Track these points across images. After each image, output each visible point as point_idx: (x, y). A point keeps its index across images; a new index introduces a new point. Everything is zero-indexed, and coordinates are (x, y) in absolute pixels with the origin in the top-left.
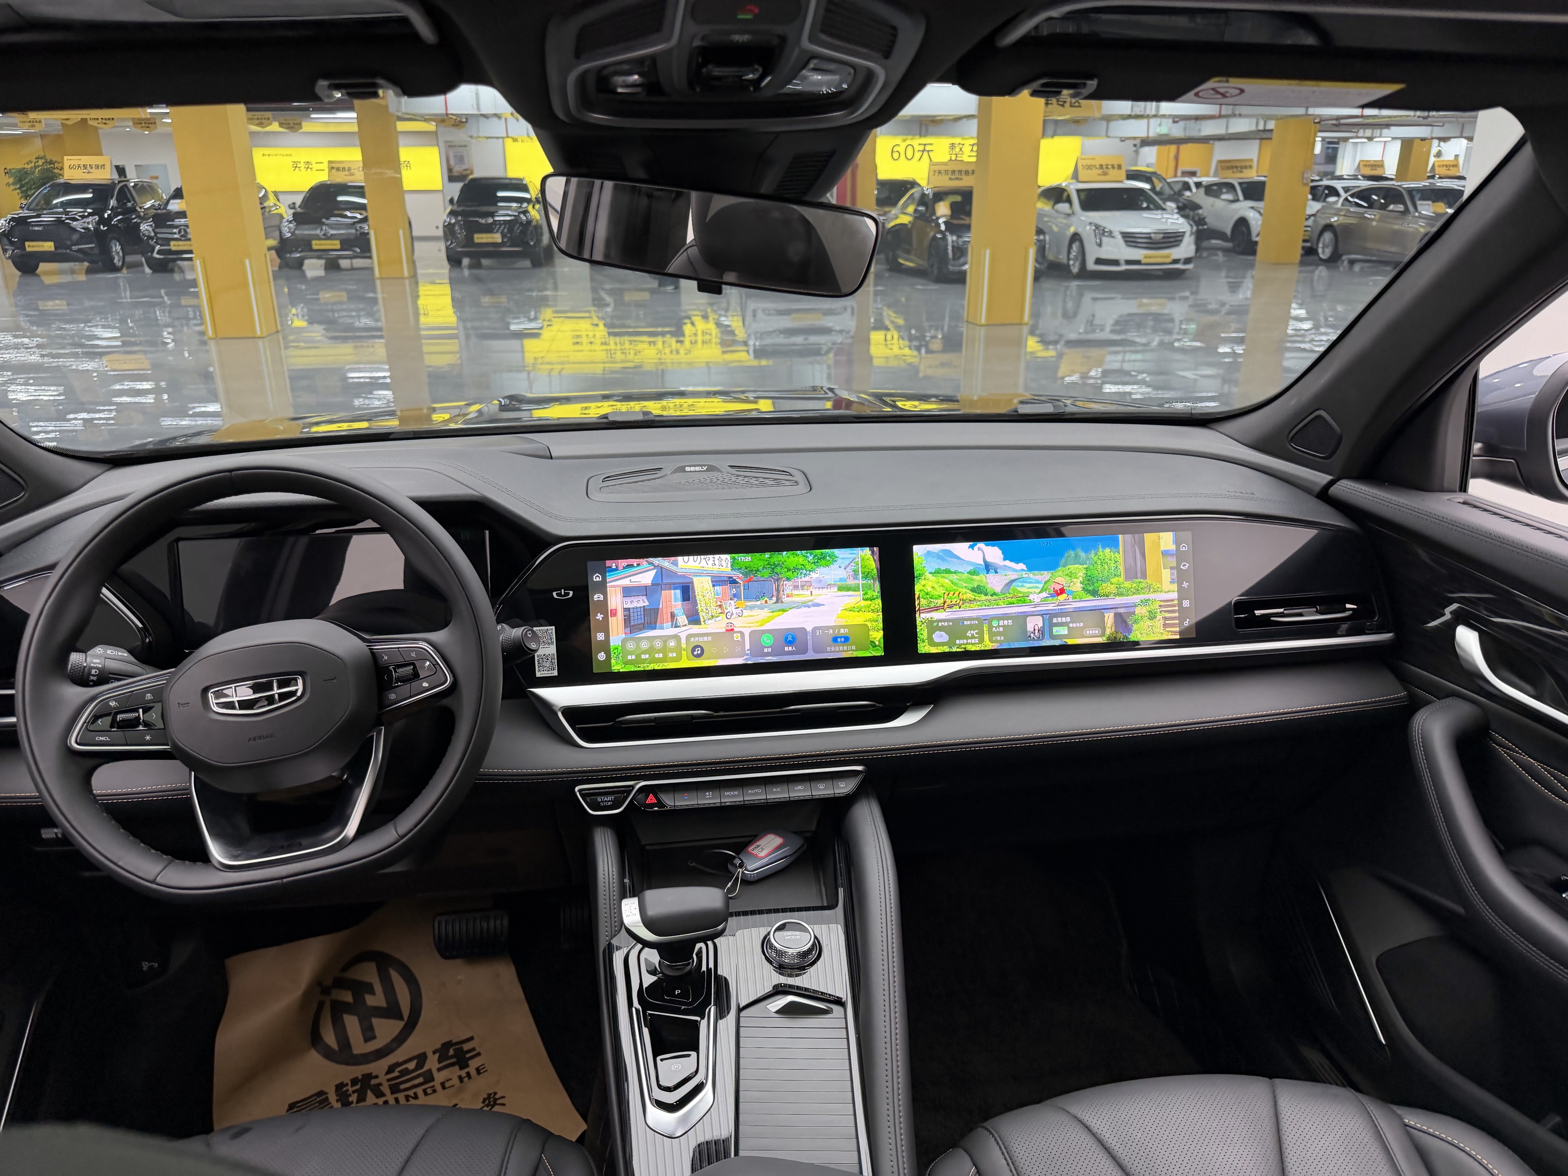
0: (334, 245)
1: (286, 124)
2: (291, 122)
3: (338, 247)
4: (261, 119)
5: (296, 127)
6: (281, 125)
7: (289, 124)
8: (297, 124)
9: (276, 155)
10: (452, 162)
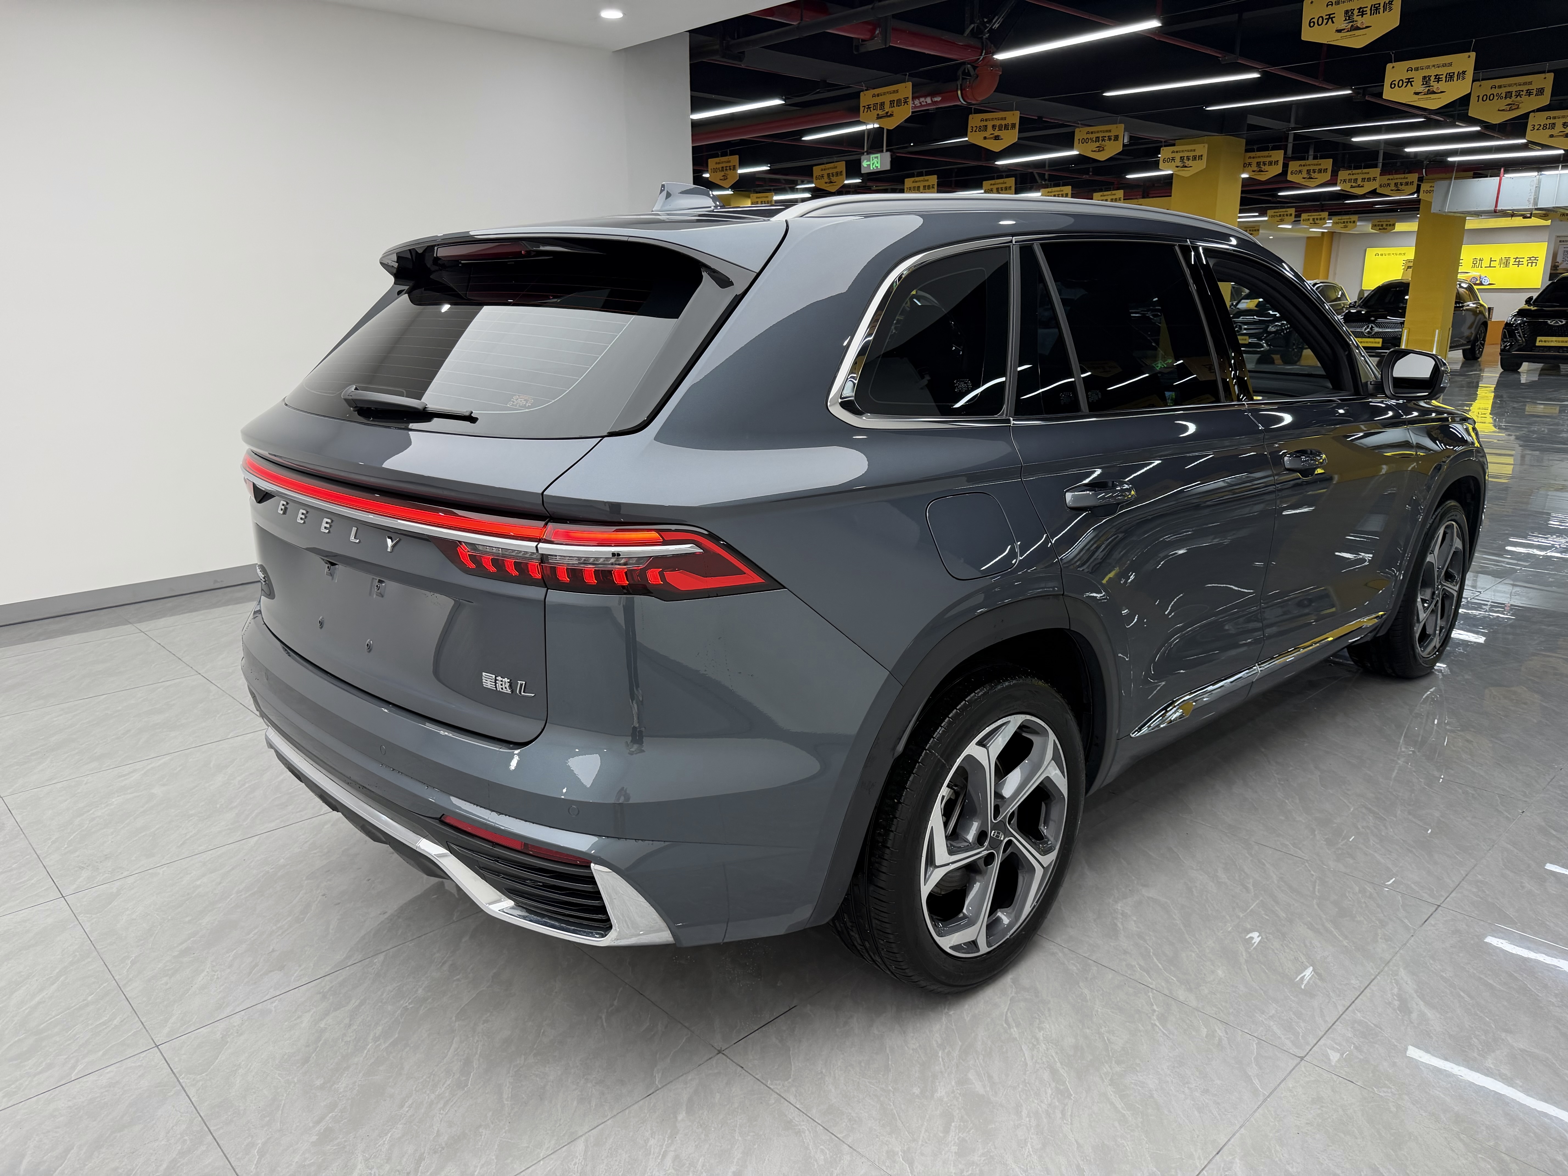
0: (1375, 343)
1: (1379, 225)
2: (1384, 224)
3: (1380, 345)
4: (1347, 222)
5: (1388, 227)
6: (1374, 226)
7: (1382, 225)
8: (1390, 225)
9: (1389, 254)
10: (1559, 259)
